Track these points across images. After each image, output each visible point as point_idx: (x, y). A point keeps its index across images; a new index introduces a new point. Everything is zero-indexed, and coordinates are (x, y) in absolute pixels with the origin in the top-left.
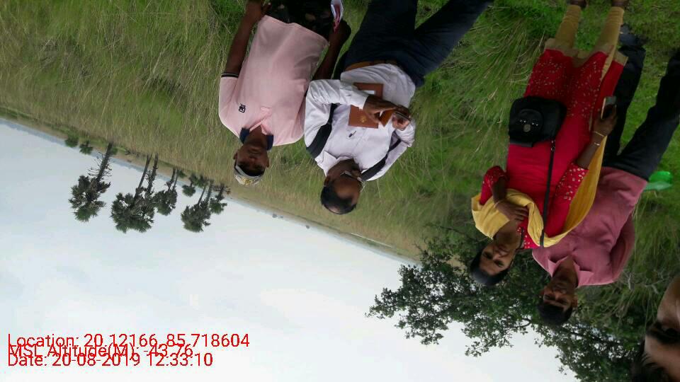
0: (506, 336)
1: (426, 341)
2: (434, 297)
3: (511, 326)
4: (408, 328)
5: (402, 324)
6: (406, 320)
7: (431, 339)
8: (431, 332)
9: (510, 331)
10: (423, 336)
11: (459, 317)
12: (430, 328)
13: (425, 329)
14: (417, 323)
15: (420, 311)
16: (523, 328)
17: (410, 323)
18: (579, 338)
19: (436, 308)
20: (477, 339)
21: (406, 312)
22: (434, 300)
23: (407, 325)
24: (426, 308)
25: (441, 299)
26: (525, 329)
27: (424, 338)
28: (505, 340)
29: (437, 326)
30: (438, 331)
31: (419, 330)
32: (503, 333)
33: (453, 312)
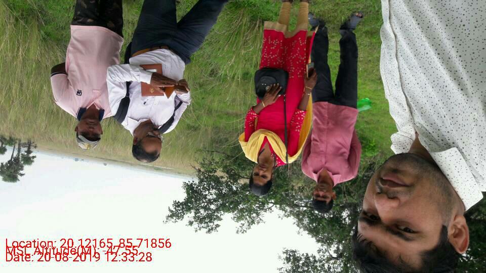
0: (260, 217)
1: (209, 231)
2: (210, 200)
3: (262, 209)
4: (195, 225)
5: (191, 223)
6: (193, 220)
7: (212, 229)
8: (212, 224)
9: (262, 212)
10: (206, 228)
11: (228, 210)
12: (210, 222)
13: (207, 223)
14: (201, 220)
15: (202, 211)
16: (270, 208)
17: (196, 221)
18: (305, 209)
19: (213, 207)
20: (242, 222)
21: (193, 214)
22: (210, 202)
23: (194, 223)
24: (205, 208)
25: (215, 200)
26: (271, 209)
27: (208, 229)
28: (260, 219)
29: (215, 219)
30: (216, 222)
31: (203, 225)
32: (258, 214)
33: (224, 208)
